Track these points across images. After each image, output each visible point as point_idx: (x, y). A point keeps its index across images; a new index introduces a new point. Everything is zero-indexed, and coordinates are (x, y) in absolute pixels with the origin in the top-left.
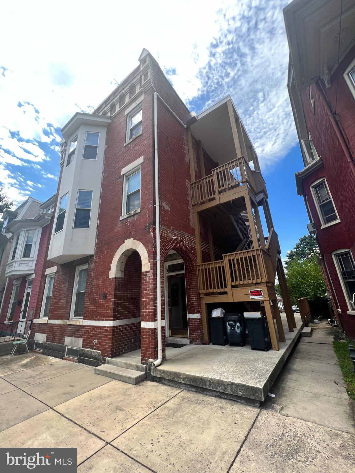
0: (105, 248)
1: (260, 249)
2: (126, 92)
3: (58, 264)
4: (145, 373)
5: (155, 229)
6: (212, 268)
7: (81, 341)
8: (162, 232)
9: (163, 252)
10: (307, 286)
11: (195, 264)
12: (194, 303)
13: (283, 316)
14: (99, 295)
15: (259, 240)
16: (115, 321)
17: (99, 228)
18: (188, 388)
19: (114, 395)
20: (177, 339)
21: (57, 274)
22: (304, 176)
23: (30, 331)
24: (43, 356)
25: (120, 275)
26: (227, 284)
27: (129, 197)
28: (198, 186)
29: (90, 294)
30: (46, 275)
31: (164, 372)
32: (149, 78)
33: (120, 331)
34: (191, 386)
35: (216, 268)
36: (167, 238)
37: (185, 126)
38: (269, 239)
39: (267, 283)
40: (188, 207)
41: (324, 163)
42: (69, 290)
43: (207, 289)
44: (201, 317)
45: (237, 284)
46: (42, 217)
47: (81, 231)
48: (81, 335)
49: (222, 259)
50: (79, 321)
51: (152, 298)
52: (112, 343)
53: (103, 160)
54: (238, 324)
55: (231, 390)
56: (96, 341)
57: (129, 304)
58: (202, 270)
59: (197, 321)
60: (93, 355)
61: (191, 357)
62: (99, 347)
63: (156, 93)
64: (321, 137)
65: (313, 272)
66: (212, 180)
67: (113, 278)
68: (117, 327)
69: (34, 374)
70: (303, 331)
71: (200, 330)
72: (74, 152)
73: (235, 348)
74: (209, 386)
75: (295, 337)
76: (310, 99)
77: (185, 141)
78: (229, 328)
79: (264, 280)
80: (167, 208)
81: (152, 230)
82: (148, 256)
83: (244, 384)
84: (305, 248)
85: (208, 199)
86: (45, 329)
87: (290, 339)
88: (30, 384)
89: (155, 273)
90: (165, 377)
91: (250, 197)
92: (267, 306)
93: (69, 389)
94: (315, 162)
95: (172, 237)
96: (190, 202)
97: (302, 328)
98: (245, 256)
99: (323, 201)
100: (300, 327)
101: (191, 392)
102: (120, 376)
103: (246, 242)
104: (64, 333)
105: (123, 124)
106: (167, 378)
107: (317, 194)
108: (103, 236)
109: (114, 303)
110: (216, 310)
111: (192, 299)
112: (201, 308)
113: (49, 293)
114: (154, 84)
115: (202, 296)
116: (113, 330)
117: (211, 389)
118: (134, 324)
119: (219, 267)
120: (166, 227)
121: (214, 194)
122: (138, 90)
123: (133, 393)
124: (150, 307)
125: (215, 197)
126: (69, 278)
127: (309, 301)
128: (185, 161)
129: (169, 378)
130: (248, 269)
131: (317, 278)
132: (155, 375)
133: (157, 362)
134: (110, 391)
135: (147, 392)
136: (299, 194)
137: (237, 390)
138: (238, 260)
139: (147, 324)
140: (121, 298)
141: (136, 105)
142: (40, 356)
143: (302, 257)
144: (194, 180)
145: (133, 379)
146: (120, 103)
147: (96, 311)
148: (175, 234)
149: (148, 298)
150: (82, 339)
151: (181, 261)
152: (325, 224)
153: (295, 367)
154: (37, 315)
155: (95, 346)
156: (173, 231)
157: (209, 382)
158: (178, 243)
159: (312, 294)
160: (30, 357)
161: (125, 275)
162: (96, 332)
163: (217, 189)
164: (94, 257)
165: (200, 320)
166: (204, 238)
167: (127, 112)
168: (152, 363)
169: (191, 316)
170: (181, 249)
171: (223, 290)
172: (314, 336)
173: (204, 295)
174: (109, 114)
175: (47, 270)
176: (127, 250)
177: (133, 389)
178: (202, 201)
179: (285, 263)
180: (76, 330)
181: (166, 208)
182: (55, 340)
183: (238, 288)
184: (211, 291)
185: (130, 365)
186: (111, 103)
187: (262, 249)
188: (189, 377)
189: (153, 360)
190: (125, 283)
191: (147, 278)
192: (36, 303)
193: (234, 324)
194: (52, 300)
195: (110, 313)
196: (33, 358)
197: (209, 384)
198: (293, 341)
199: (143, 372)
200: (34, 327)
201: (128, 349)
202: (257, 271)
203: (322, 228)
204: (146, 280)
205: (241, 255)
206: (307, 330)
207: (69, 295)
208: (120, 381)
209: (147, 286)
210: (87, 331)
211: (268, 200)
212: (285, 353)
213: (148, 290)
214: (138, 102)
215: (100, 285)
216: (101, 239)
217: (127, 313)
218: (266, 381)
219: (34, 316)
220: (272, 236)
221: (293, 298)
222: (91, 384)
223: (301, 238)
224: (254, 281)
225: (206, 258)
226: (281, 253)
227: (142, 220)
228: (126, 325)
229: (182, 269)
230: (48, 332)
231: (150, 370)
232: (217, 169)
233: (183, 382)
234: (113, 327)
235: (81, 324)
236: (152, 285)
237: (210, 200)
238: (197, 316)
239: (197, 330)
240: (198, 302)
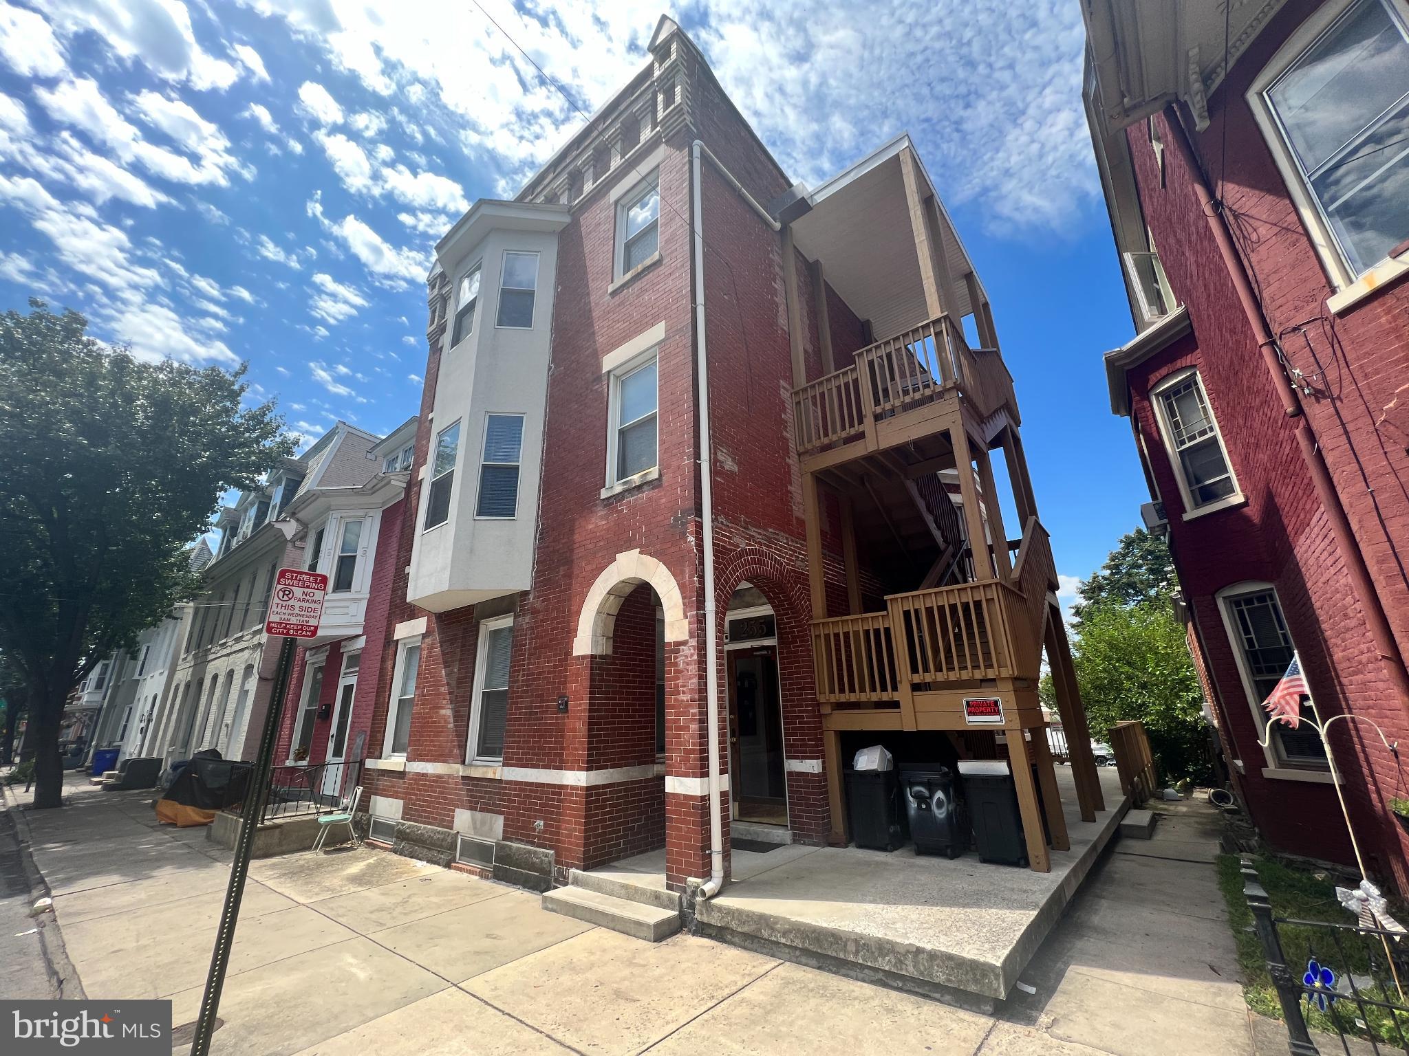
0: (562, 573)
1: (996, 584)
2: (613, 138)
3: (429, 614)
4: (677, 913)
5: (699, 526)
6: (856, 633)
7: (499, 821)
8: (717, 533)
9: (720, 589)
10: (1144, 686)
11: (807, 621)
12: (803, 728)
13: (1064, 773)
14: (548, 701)
15: (991, 549)
16: (593, 773)
17: (542, 516)
18: (797, 957)
19: (605, 964)
20: (755, 828)
21: (428, 640)
22: (1133, 361)
23: (359, 790)
24: (395, 857)
25: (604, 648)
26: (898, 679)
27: (622, 433)
28: (814, 397)
29: (522, 697)
30: (398, 640)
31: (730, 912)
32: (678, 99)
33: (604, 800)
34: (806, 952)
35: (867, 632)
36: (731, 550)
37: (778, 225)
38: (1024, 546)
39: (1015, 679)
40: (787, 460)
41: (1195, 325)
42: (461, 683)
43: (842, 690)
44: (824, 768)
45: (928, 680)
46: (383, 483)
47: (494, 527)
48: (499, 806)
49: (885, 609)
50: (495, 769)
51: (694, 715)
52: (586, 831)
53: (549, 327)
54: (939, 794)
55: (914, 967)
56: (542, 823)
57: (626, 728)
58: (827, 637)
59: (813, 781)
60: (535, 860)
61: (800, 878)
62: (550, 840)
63: (697, 142)
64: (1183, 254)
65: (1161, 645)
66: (856, 381)
67: (584, 657)
68: (597, 787)
69: (389, 901)
70: (1125, 822)
71: (821, 806)
72: (471, 306)
73: (923, 861)
74: (856, 954)
75: (1100, 838)
76: (1151, 141)
77: (777, 269)
78: (913, 804)
79: (1005, 673)
80: (730, 465)
81: (691, 528)
82: (681, 601)
83: (950, 954)
84: (1140, 566)
85: (844, 434)
86: (399, 787)
87: (1083, 842)
88: (385, 925)
89: (702, 647)
90: (733, 925)
91: (968, 433)
92: (1016, 743)
93: (487, 943)
94: (1167, 319)
95: (743, 546)
96: (792, 445)
97: (1123, 811)
98: (952, 602)
99: (1193, 438)
100: (1115, 810)
101: (805, 968)
102: (614, 918)
103: (954, 556)
104: (452, 800)
105: (603, 227)
106: (739, 930)
107: (1173, 415)
108: (554, 541)
109: (590, 724)
110: (865, 750)
111: (798, 717)
112: (822, 745)
113: (404, 692)
114: (692, 114)
115: (826, 710)
116: (587, 796)
117: (861, 961)
118: (640, 782)
119: (877, 632)
120: (727, 519)
121: (861, 422)
122: (646, 134)
123: (652, 961)
124: (690, 737)
125: (863, 432)
126: (462, 651)
127: (1148, 732)
128: (777, 326)
129: (745, 929)
130: (958, 637)
131: (1176, 663)
132: (705, 919)
133: (710, 887)
134: (592, 953)
135: (688, 961)
136: (1116, 410)
137: (931, 967)
138: (929, 611)
139: (681, 783)
140: (606, 711)
141: (640, 177)
142: (389, 857)
143: (1128, 595)
144: (801, 379)
145: (649, 926)
146: (595, 167)
147: (539, 742)
148: (753, 536)
149: (684, 714)
150: (502, 817)
151: (766, 610)
152: (1197, 505)
153: (1096, 920)
154: (375, 749)
155: (539, 838)
156: (747, 529)
157: (853, 944)
158: (760, 562)
159: (1158, 712)
160: (364, 859)
161: (614, 647)
162: (541, 799)
163: (868, 407)
164: (531, 596)
165: (822, 777)
166: (832, 544)
167: (615, 193)
168: (697, 888)
169: (794, 765)
170: (767, 578)
171: (885, 697)
172: (1159, 837)
173: (833, 710)
174: (564, 200)
175: (398, 626)
176: (623, 582)
177: (650, 951)
178: (826, 441)
179: (1073, 611)
180: (486, 792)
181: (727, 467)
182: (428, 817)
183: (930, 692)
184: (853, 698)
185: (636, 889)
186: (571, 167)
187: (1002, 586)
188: (799, 930)
189: (699, 880)
190: (615, 670)
191: (681, 660)
192: (370, 716)
193: (927, 794)
194: (416, 709)
195: (577, 749)
196: (371, 861)
197: (854, 949)
198: (1094, 847)
199: (673, 909)
200: (368, 779)
201: (625, 850)
202: (985, 643)
203: (1187, 517)
204: (676, 664)
205: (939, 599)
206: (1139, 818)
207: (463, 697)
208: (614, 930)
209: (680, 682)
210: (515, 796)
211: (1021, 432)
212: (1067, 879)
213: (684, 693)
214: (644, 168)
215: (549, 673)
216: (548, 547)
217: (621, 753)
218: (1010, 948)
219: (366, 751)
220: (1031, 538)
221: (1096, 719)
222: (540, 934)
223: (1126, 537)
224: (978, 675)
225: (837, 604)
226: (1058, 588)
227: (663, 501)
228: (619, 784)
229: (769, 634)
230: (407, 794)
231: (692, 906)
232: (870, 350)
233: (783, 940)
234: (588, 788)
235: (498, 777)
236: (695, 680)
237: (849, 440)
238: (812, 766)
239: (811, 805)
240: (815, 728)
